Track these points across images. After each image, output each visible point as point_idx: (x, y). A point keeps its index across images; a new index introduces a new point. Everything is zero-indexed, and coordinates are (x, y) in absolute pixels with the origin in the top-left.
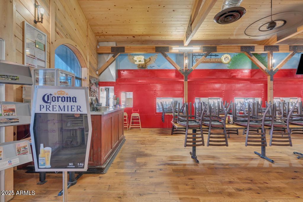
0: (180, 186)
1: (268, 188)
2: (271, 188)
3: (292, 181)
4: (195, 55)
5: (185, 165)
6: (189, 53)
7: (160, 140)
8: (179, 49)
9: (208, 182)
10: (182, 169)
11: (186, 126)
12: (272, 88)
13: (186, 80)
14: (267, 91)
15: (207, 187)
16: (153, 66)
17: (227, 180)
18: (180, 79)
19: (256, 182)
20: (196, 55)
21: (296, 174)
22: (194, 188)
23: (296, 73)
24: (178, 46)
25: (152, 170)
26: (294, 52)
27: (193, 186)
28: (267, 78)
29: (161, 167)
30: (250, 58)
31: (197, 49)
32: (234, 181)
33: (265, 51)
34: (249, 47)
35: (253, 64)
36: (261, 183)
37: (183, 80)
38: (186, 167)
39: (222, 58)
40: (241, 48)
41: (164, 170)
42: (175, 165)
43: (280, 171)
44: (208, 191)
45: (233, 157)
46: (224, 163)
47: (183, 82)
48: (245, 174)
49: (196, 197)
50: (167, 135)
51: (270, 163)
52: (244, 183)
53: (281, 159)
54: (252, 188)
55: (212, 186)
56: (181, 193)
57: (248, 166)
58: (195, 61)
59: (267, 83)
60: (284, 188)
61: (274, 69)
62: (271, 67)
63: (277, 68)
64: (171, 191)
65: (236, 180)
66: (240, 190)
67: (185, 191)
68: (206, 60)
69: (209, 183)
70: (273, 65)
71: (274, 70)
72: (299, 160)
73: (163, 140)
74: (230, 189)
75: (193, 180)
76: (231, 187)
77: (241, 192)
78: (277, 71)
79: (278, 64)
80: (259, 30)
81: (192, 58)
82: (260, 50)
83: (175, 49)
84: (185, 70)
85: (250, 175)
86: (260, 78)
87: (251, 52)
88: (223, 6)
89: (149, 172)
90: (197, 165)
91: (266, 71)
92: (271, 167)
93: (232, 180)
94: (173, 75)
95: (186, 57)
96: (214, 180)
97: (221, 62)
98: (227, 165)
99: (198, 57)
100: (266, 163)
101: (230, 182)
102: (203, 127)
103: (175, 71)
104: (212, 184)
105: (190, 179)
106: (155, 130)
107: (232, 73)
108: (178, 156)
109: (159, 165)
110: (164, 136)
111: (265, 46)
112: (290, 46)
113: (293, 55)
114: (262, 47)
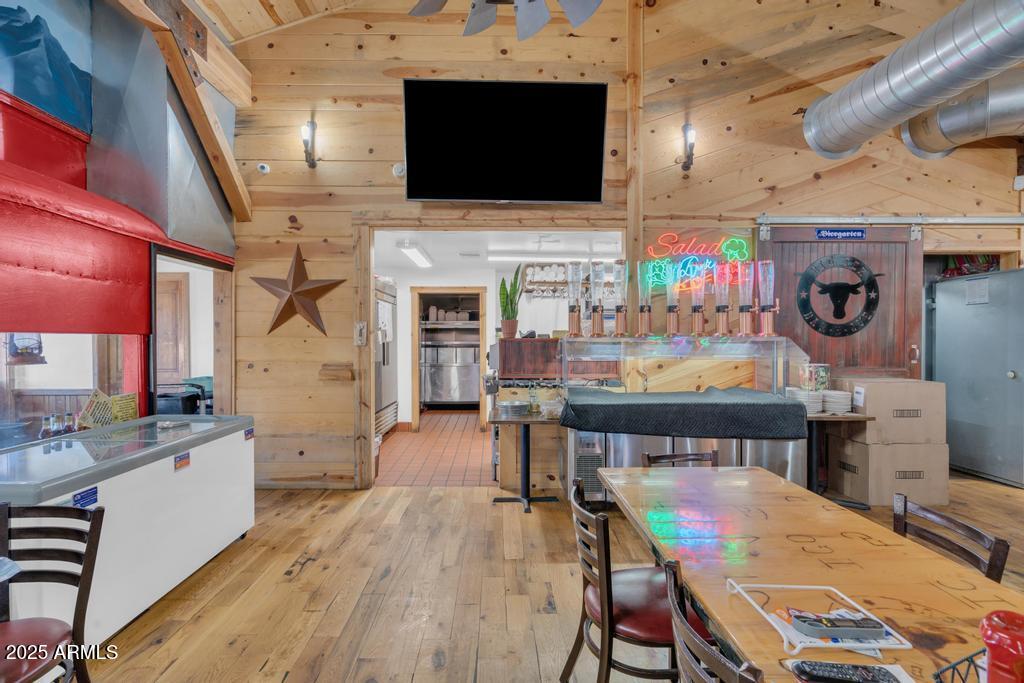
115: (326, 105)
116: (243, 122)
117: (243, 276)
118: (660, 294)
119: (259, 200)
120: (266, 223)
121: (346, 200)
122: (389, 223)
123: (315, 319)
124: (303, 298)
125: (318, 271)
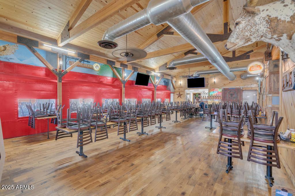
0: (80, 181)
1: (131, 156)
2: (132, 156)
3: (139, 148)
4: (68, 57)
5: (76, 163)
6: (63, 54)
7: (34, 150)
8: (52, 48)
10: (75, 167)
11: (78, 130)
13: (60, 82)
14: (122, 94)
15: (100, 171)
16: (11, 59)
17: (110, 161)
18: (53, 79)
19: (125, 156)
20: (70, 58)
21: (140, 144)
22: (92, 177)
23: (135, 84)
24: (51, 44)
25: (45, 181)
27: (91, 175)
28: (122, 85)
29: (54, 174)
30: (112, 69)
31: (72, 53)
33: (121, 67)
34: (112, 61)
35: (114, 74)
36: (127, 155)
37: (57, 81)
38: (78, 164)
39: (94, 66)
40: (107, 61)
41: (57, 175)
42: (67, 167)
43: (134, 145)
44: (101, 174)
45: (109, 145)
46: (105, 151)
47: (56, 83)
48: (119, 154)
49: (96, 181)
50: (41, 142)
51: (129, 142)
53: (133, 138)
54: (124, 160)
55: (103, 169)
56: (84, 184)
57: (119, 148)
58: (68, 62)
59: (122, 88)
60: (137, 153)
61: (126, 80)
62: (124, 78)
64: (74, 188)
65: (115, 159)
67: (86, 182)
68: (79, 65)
69: (100, 168)
70: (125, 78)
72: (140, 136)
73: (39, 149)
74: (114, 165)
75: (88, 172)
77: (120, 165)
79: (128, 76)
80: (120, 55)
81: (66, 60)
82: (118, 65)
83: (47, 46)
84: (59, 71)
85: (121, 153)
86: (118, 85)
87: (113, 66)
88: (104, 37)
89: (42, 184)
90: (86, 160)
91: (122, 81)
92: (130, 145)
93: (113, 160)
94: (42, 73)
95: (60, 58)
96: (103, 165)
97: (92, 69)
98: (107, 151)
99: (72, 60)
100: (127, 143)
101: (113, 162)
102: (92, 127)
103: (44, 70)
105: (86, 172)
106: (18, 140)
107: (100, 79)
108: (66, 159)
109: (50, 174)
110: (37, 144)
111: (121, 64)
112: (133, 67)
113: (134, 72)
114: (119, 64)
115: (182, 80)
116: (175, 82)
117: (175, 94)
118: (212, 95)
119: (176, 88)
120: (177, 90)
121: (183, 87)
122: (187, 89)
124: (180, 96)
125: (181, 93)
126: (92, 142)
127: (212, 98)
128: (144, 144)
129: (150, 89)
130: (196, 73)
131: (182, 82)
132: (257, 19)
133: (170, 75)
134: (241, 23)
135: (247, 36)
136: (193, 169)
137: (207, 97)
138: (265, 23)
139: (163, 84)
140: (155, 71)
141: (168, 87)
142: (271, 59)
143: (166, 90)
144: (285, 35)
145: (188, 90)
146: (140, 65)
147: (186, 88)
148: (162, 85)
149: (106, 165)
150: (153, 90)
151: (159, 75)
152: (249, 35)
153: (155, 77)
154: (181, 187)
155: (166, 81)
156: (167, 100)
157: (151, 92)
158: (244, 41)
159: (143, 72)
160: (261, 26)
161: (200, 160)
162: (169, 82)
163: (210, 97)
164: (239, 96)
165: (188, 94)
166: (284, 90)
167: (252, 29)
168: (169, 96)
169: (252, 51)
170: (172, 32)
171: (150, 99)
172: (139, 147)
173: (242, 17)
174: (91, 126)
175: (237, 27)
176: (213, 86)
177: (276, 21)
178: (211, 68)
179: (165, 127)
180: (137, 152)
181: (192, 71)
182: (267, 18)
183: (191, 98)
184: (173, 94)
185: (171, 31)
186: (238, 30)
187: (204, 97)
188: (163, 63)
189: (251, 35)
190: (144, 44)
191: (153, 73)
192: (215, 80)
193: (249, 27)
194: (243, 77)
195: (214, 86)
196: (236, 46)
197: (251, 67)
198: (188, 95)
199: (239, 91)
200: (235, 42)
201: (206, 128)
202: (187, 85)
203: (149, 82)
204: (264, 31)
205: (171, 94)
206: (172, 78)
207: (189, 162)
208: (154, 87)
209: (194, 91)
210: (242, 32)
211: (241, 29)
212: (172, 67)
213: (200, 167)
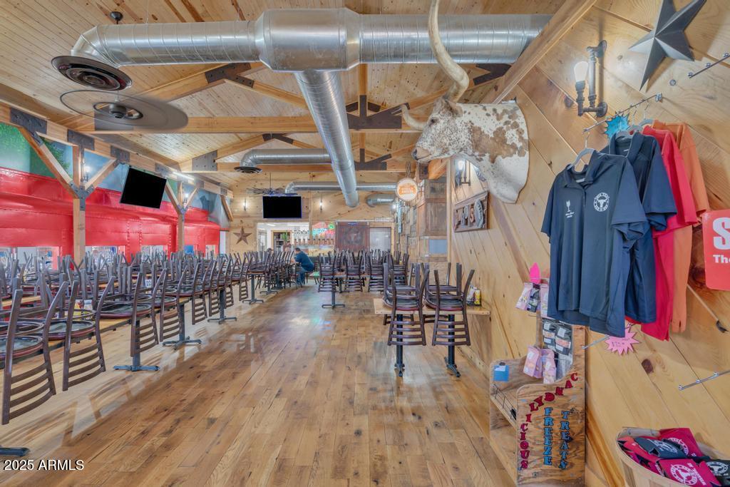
1: (192, 404)
2: (194, 402)
3: (200, 380)
9: (110, 462)
12: (84, 226)
14: (73, 232)
15: (122, 469)
17: (134, 434)
19: (172, 407)
21: (194, 370)
23: (119, 200)
26: (116, 161)
28: (73, 204)
30: (31, 144)
32: (145, 428)
33: (68, 141)
34: (34, 118)
36: (178, 405)
40: (11, 112)
43: (177, 375)
44: (132, 474)
48: (148, 408)
51: (155, 373)
52: (161, 420)
54: (177, 417)
55: (128, 462)
59: (72, 212)
60: (204, 392)
61: (87, 185)
62: (82, 180)
63: (92, 186)
65: (148, 424)
66: (171, 431)
69: (113, 463)
70: (85, 178)
71: (86, 188)
72: (178, 352)
74: (156, 440)
76: (155, 438)
77: (174, 433)
78: (92, 191)
79: (94, 175)
82: (56, 134)
85: (155, 403)
87: (39, 134)
91: (72, 187)
92: (164, 378)
93: (142, 429)
96: (116, 452)
101: (145, 433)
104: (122, 459)
111: (68, 130)
112: (112, 147)
113: (115, 165)
114: (64, 130)
115: (248, 198)
116: (231, 201)
117: (232, 232)
118: (317, 236)
119: (235, 217)
120: (236, 222)
121: (252, 217)
122: (260, 221)
123: (246, 241)
124: (243, 237)
125: (246, 231)
126: (53, 392)
127: (317, 244)
128: (205, 367)
129: (164, 219)
130: (291, 186)
131: (249, 204)
132: (458, 121)
133: (218, 184)
134: (439, 122)
135: (446, 144)
136: (348, 387)
137: (306, 240)
138: (466, 131)
139: (199, 205)
140: (179, 169)
141: (213, 214)
142: (427, 178)
143: (206, 221)
144: (487, 155)
145: (263, 223)
146: (135, 144)
147: (258, 219)
148: (198, 209)
149: (128, 447)
150: (174, 220)
151: (191, 180)
152: (447, 144)
153: (179, 183)
154: (348, 424)
155: (207, 199)
156: (210, 248)
157: (166, 228)
158: (440, 151)
159: (147, 167)
160: (462, 134)
161: (350, 369)
162: (216, 201)
163: (313, 241)
164: (364, 239)
165: (261, 233)
166: (458, 230)
167: (452, 136)
168: (214, 237)
169: (389, 156)
170: (250, 80)
171: (166, 248)
172: (198, 377)
173: (439, 113)
174: (50, 340)
175: (433, 126)
176: (318, 216)
177: (479, 132)
178: (314, 176)
179: (235, 318)
180: (201, 390)
181: (276, 180)
182: (469, 125)
183: (268, 242)
184: (226, 234)
185: (246, 77)
186: (433, 131)
187: (302, 240)
188: (207, 151)
189: (450, 145)
190: (165, 90)
191: (174, 175)
192: (322, 204)
193: (449, 132)
194: (370, 203)
195: (320, 217)
196: (431, 156)
197: (401, 187)
198: (262, 236)
199: (363, 229)
200: (430, 150)
201: (323, 306)
202: (262, 211)
203: (165, 197)
204: (465, 143)
205: (221, 232)
206: (224, 190)
207: (334, 377)
208: (179, 212)
209: (276, 226)
210: (439, 136)
211: (438, 132)
212: (251, 166)
213: (356, 380)
